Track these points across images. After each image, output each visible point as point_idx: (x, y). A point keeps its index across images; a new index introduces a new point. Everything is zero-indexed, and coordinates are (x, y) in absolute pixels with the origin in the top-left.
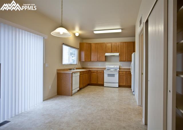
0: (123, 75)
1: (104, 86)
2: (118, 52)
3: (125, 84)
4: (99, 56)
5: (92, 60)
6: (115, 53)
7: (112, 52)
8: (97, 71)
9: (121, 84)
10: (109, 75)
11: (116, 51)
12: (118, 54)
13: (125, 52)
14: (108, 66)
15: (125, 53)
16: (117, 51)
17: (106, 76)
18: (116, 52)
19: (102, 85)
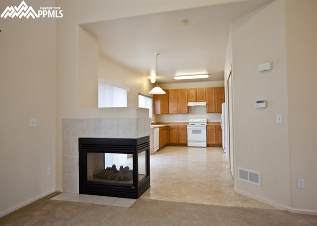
0: (212, 130)
1: (188, 146)
2: (205, 100)
3: (214, 142)
4: (179, 106)
5: (170, 112)
6: (200, 102)
7: (196, 101)
8: (178, 126)
9: (210, 143)
10: (194, 132)
11: (202, 100)
12: (204, 104)
14: (192, 120)
17: (189, 132)
19: (186, 145)
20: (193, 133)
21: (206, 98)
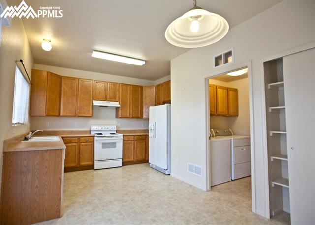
0: (129, 142)
1: (95, 169)
2: (117, 100)
4: (78, 105)
5: (61, 115)
6: (111, 102)
7: (105, 100)
8: (79, 138)
9: (127, 160)
10: (105, 145)
12: (117, 104)
13: (129, 101)
14: (95, 127)
15: (129, 103)
16: (115, 99)
17: (98, 146)
18: (113, 100)
19: (91, 167)
20: (104, 147)
21: (119, 97)
